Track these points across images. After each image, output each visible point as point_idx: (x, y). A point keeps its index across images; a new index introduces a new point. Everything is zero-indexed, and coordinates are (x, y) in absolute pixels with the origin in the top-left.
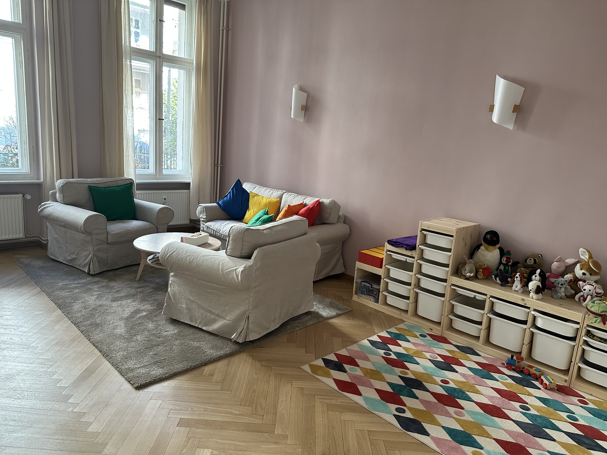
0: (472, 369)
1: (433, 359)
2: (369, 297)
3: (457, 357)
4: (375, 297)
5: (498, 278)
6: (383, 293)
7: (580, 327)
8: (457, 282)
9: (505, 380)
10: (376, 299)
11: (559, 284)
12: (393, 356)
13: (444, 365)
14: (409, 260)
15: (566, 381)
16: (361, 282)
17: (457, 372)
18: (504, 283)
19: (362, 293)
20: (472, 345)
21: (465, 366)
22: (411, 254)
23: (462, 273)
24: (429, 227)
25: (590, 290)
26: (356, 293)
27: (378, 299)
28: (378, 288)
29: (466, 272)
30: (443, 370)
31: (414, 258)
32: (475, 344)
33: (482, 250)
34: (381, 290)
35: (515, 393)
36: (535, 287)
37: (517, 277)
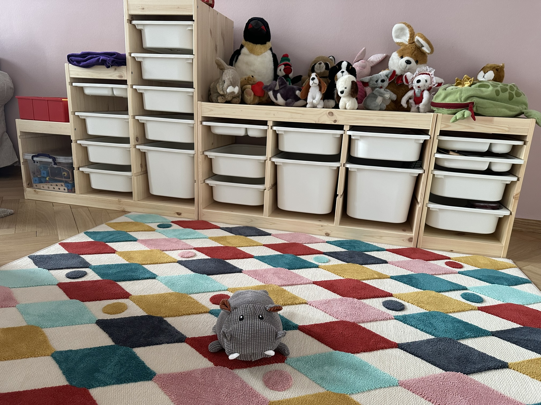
0: (265, 259)
1: (187, 259)
2: (57, 185)
3: (233, 245)
4: (66, 182)
5: (279, 95)
6: (81, 169)
7: (430, 139)
8: (212, 110)
9: (327, 262)
10: (69, 185)
11: (377, 81)
12: (92, 276)
13: (212, 265)
14: (118, 91)
15: (410, 240)
16: (33, 157)
17: (240, 271)
18: (290, 100)
19: (41, 181)
20: (252, 221)
21: (251, 257)
22: (118, 74)
23: (218, 93)
24: (143, 9)
25: (426, 81)
26: (30, 185)
27: (73, 186)
28: (70, 161)
29: (225, 85)
30: (213, 275)
31: (124, 82)
32: (257, 219)
33: (245, 54)
34: (75, 166)
35: (358, 281)
36: (349, 85)
37: (313, 79)
